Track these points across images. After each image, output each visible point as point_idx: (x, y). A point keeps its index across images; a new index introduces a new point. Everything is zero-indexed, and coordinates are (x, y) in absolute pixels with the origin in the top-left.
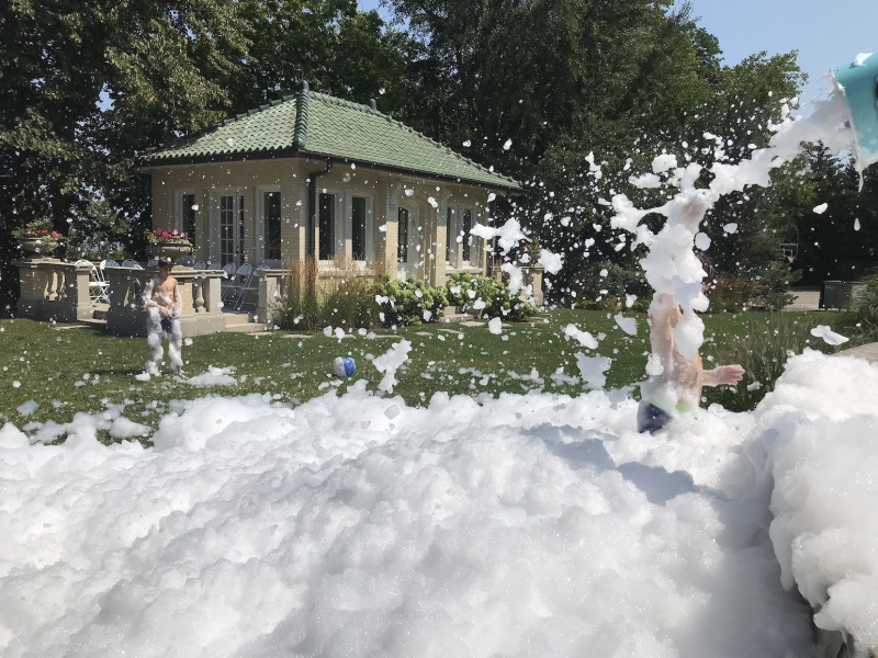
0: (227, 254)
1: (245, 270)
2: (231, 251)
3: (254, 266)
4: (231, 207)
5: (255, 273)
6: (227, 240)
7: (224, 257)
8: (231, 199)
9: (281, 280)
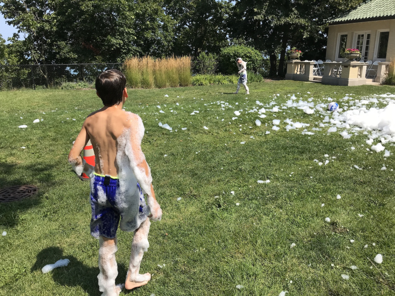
3: (373, 61)
4: (362, 38)
5: (374, 64)
9: (387, 66)
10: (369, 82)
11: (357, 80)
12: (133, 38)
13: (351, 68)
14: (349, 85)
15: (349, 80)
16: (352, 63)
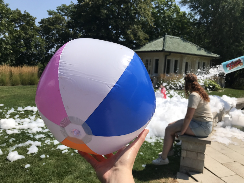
8: (148, 60)
12: (9, 51)
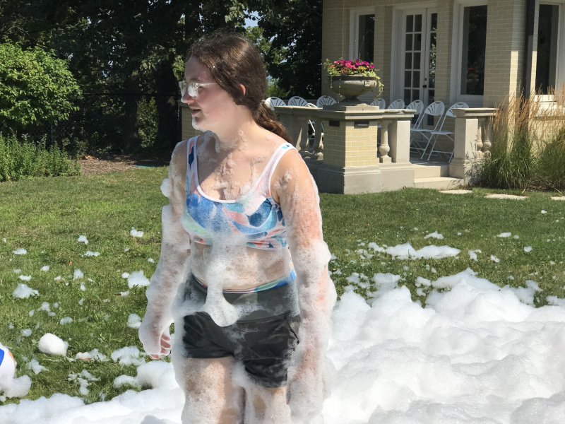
0: (412, 88)
1: (435, 109)
2: (417, 84)
3: (448, 105)
4: (419, 28)
5: (449, 114)
6: (412, 70)
7: (407, 93)
8: (419, 18)
9: (484, 122)
10: (429, 177)
11: (379, 171)
13: (350, 131)
14: (349, 189)
15: (346, 174)
16: (350, 110)
